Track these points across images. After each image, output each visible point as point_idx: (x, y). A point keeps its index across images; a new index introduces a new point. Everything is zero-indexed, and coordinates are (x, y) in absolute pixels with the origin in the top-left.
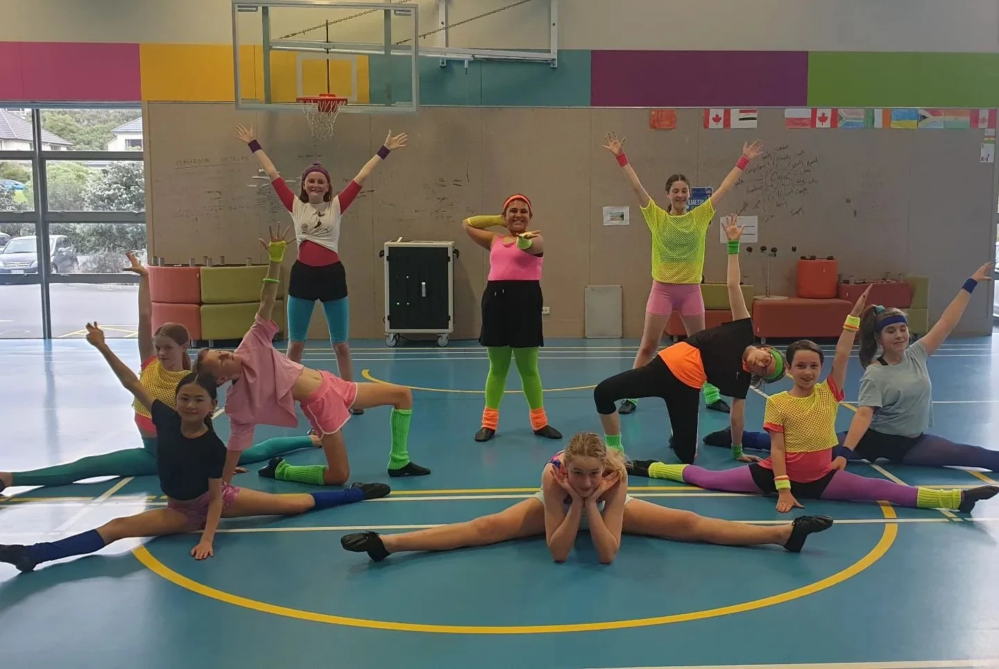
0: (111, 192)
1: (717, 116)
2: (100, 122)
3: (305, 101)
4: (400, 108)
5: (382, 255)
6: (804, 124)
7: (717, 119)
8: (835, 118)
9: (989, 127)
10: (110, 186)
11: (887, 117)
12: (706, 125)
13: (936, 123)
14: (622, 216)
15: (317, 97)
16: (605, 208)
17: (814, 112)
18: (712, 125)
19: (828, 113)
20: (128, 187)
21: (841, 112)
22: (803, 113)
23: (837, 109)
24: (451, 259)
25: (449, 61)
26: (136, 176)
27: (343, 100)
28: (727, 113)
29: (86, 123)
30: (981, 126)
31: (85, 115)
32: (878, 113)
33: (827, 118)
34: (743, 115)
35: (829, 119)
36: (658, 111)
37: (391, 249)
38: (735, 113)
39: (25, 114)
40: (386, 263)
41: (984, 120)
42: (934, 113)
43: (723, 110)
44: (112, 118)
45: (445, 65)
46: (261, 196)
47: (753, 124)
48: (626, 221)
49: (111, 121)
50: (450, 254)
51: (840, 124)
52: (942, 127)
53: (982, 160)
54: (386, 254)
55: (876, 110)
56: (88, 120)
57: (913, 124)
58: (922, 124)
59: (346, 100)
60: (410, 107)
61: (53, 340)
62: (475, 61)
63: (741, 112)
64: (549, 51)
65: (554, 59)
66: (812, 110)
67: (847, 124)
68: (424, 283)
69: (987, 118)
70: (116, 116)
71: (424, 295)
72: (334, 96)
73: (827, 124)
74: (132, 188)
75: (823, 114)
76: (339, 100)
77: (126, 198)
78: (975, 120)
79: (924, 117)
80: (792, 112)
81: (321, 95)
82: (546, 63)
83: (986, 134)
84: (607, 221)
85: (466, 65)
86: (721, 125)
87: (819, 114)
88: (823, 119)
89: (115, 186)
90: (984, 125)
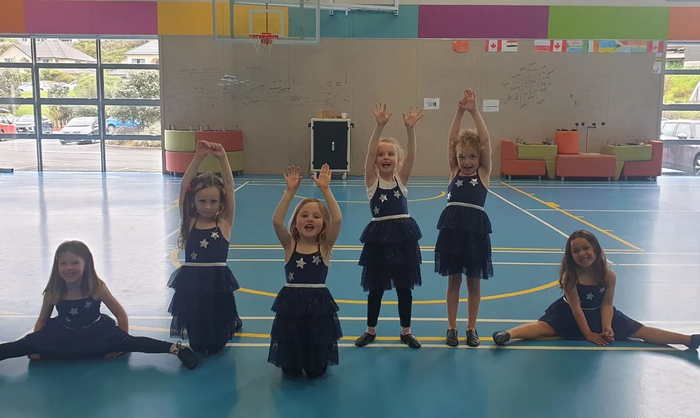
0: (130, 90)
1: (493, 44)
2: (116, 48)
3: (255, 36)
4: (308, 41)
5: (310, 126)
6: (545, 49)
7: (493, 46)
8: (565, 45)
9: (658, 52)
10: (128, 86)
11: (596, 46)
12: (487, 50)
13: (626, 49)
14: (435, 104)
15: (261, 34)
16: (425, 99)
17: (552, 42)
18: (490, 49)
19: (560, 42)
20: (138, 88)
21: (569, 42)
22: (546, 42)
23: (566, 41)
24: (349, 128)
25: (335, 11)
26: (143, 81)
27: (276, 36)
28: (500, 43)
29: (108, 49)
30: (654, 51)
31: (108, 44)
32: (591, 43)
33: (560, 46)
34: (509, 44)
35: (561, 47)
36: (458, 41)
37: (315, 122)
38: (504, 42)
39: (72, 44)
40: (312, 131)
41: (655, 48)
42: (625, 43)
43: (497, 41)
44: (124, 45)
45: (332, 14)
46: (226, 91)
47: (515, 49)
48: (438, 107)
49: (123, 48)
50: (349, 126)
51: (568, 50)
52: (630, 52)
53: (654, 72)
54: (312, 125)
55: (589, 41)
56: (110, 47)
57: (611, 50)
58: (618, 50)
59: (278, 36)
60: (315, 41)
61: (107, 172)
62: (352, 12)
63: (508, 42)
64: (394, 6)
65: (396, 10)
66: (551, 41)
67: (571, 49)
68: (333, 143)
69: (658, 46)
70: (126, 45)
71: (333, 150)
72: (270, 34)
73: (560, 50)
74: (141, 88)
75: (558, 44)
76: (273, 36)
77: (138, 94)
78: (650, 47)
79: (619, 46)
80: (538, 42)
81: (263, 34)
82: (392, 13)
83: (657, 56)
84: (426, 107)
85: (347, 14)
86: (495, 50)
87: (555, 44)
88: (558, 46)
89: (131, 86)
90: (657, 50)
